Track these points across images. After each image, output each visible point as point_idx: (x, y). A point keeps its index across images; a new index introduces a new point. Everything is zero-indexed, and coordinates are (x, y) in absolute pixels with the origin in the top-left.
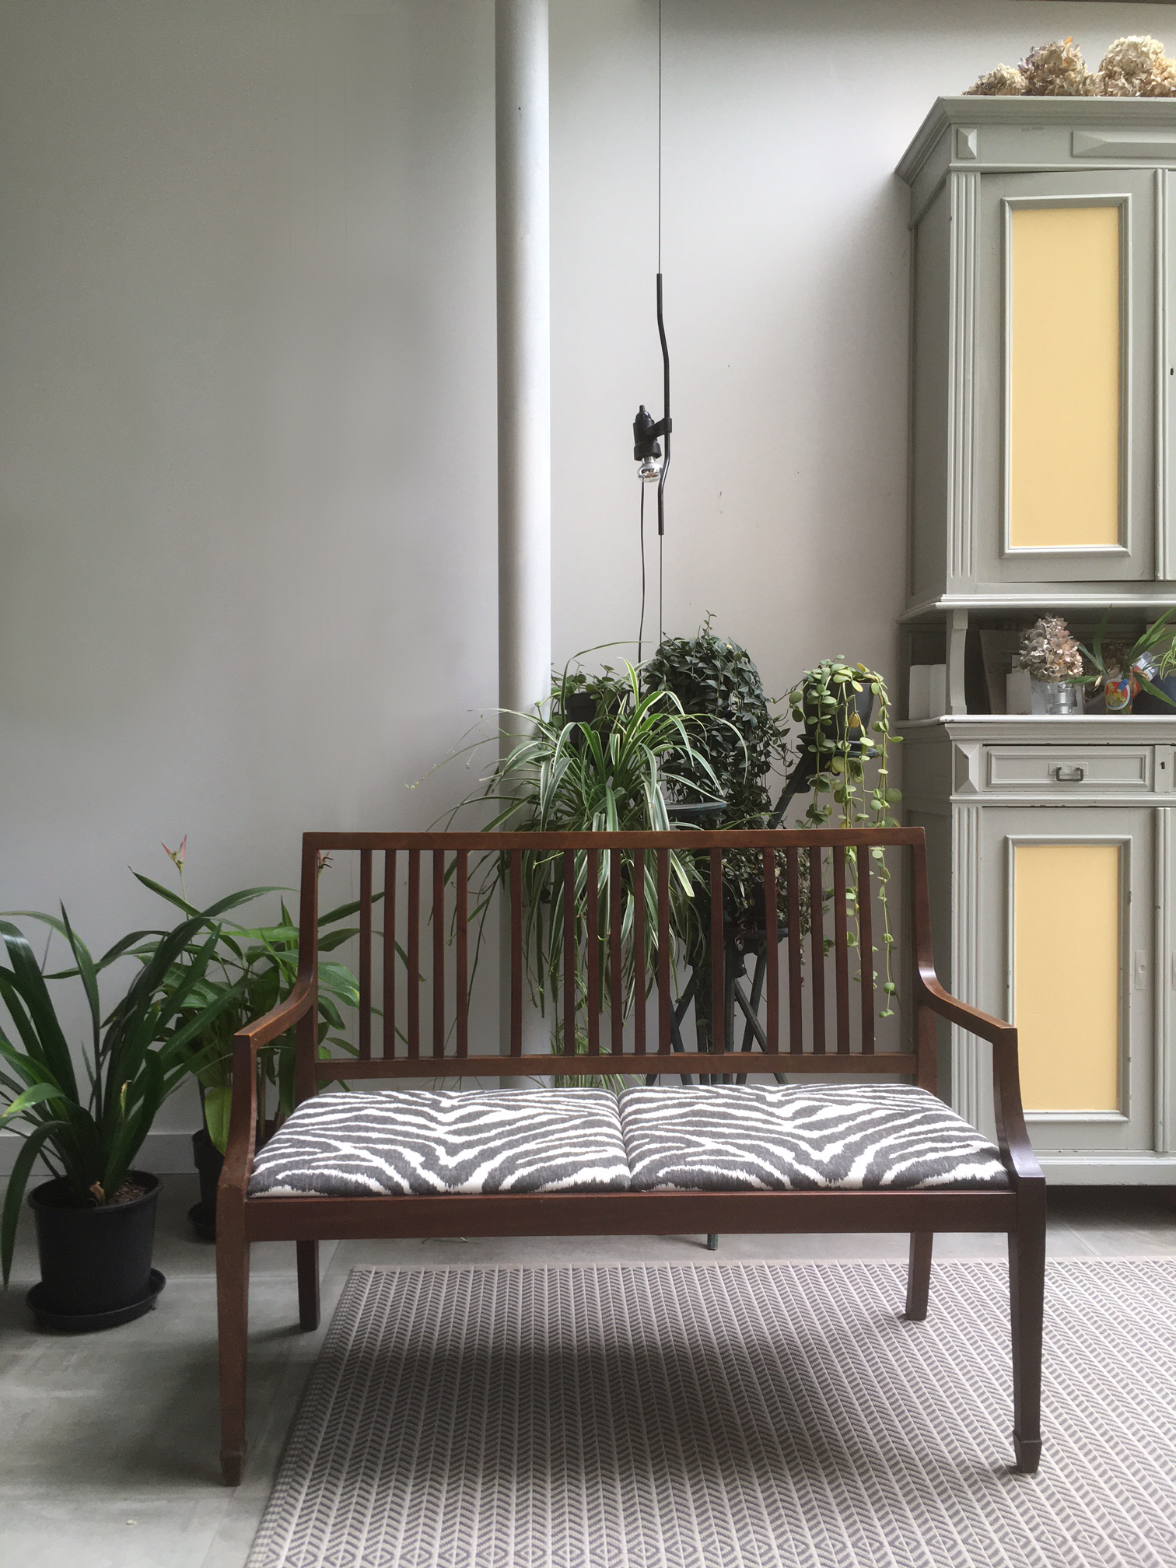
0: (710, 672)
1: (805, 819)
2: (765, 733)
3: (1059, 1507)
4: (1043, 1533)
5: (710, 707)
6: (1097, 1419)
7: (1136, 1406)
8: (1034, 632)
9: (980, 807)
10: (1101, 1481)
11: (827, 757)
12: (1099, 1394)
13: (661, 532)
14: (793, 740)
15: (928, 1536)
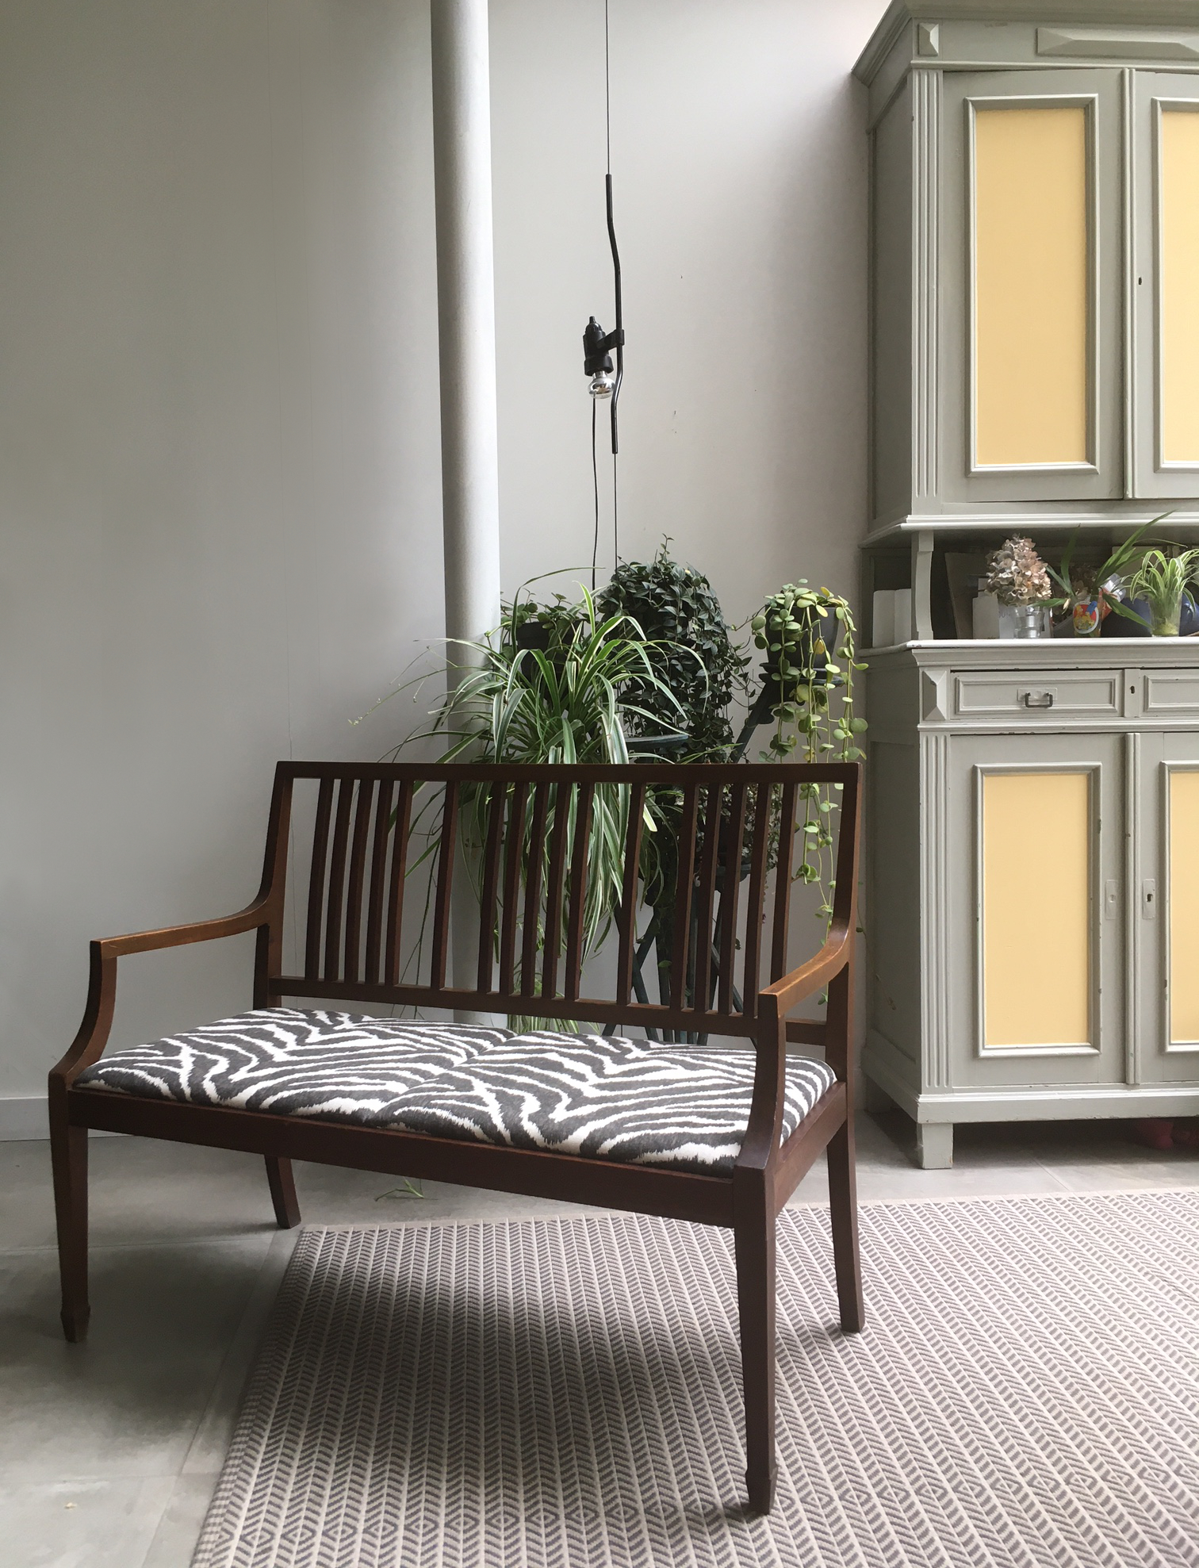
0: (668, 598)
1: (769, 750)
2: (726, 662)
3: (1049, 1450)
4: (1034, 1477)
5: (669, 634)
6: (1081, 1357)
7: (1120, 1343)
8: (1001, 553)
9: (948, 734)
10: (1090, 1421)
11: (792, 685)
12: (1082, 1331)
13: (615, 451)
14: (755, 669)
15: (917, 1485)
